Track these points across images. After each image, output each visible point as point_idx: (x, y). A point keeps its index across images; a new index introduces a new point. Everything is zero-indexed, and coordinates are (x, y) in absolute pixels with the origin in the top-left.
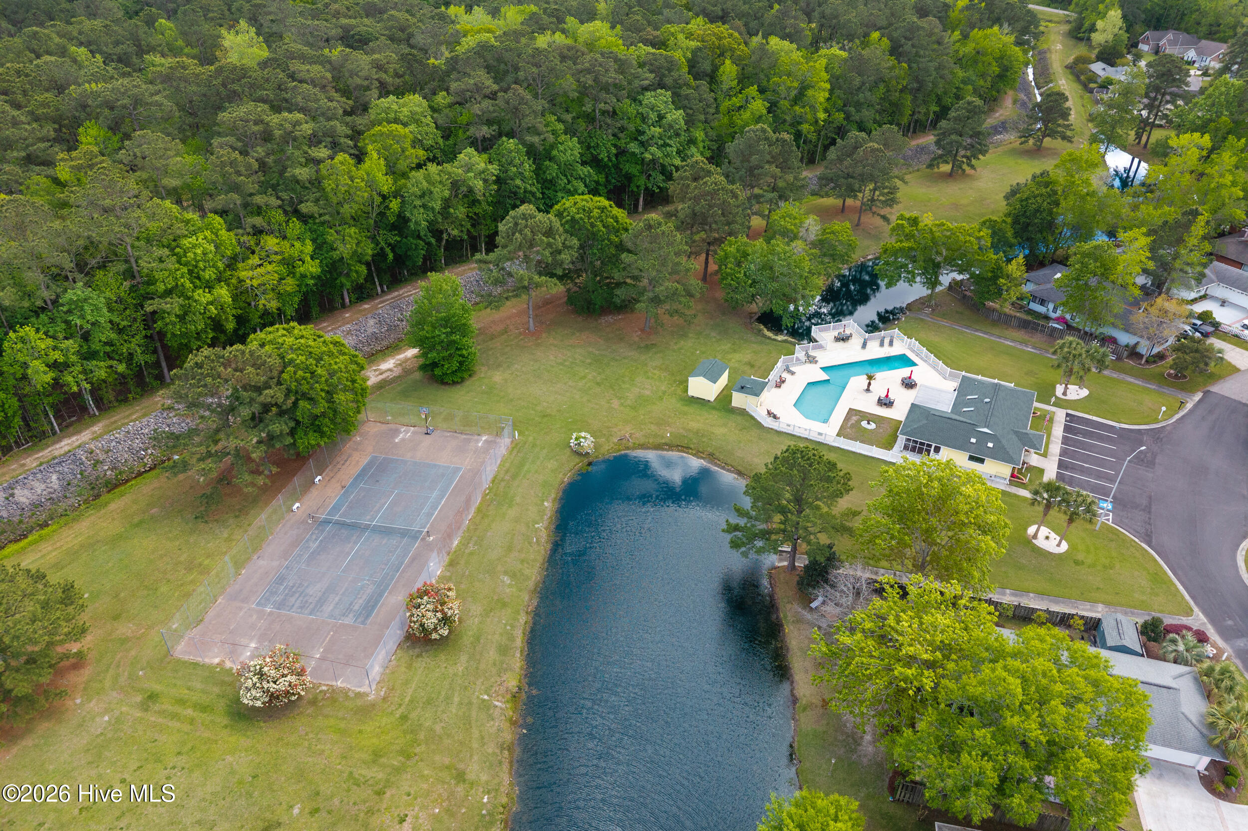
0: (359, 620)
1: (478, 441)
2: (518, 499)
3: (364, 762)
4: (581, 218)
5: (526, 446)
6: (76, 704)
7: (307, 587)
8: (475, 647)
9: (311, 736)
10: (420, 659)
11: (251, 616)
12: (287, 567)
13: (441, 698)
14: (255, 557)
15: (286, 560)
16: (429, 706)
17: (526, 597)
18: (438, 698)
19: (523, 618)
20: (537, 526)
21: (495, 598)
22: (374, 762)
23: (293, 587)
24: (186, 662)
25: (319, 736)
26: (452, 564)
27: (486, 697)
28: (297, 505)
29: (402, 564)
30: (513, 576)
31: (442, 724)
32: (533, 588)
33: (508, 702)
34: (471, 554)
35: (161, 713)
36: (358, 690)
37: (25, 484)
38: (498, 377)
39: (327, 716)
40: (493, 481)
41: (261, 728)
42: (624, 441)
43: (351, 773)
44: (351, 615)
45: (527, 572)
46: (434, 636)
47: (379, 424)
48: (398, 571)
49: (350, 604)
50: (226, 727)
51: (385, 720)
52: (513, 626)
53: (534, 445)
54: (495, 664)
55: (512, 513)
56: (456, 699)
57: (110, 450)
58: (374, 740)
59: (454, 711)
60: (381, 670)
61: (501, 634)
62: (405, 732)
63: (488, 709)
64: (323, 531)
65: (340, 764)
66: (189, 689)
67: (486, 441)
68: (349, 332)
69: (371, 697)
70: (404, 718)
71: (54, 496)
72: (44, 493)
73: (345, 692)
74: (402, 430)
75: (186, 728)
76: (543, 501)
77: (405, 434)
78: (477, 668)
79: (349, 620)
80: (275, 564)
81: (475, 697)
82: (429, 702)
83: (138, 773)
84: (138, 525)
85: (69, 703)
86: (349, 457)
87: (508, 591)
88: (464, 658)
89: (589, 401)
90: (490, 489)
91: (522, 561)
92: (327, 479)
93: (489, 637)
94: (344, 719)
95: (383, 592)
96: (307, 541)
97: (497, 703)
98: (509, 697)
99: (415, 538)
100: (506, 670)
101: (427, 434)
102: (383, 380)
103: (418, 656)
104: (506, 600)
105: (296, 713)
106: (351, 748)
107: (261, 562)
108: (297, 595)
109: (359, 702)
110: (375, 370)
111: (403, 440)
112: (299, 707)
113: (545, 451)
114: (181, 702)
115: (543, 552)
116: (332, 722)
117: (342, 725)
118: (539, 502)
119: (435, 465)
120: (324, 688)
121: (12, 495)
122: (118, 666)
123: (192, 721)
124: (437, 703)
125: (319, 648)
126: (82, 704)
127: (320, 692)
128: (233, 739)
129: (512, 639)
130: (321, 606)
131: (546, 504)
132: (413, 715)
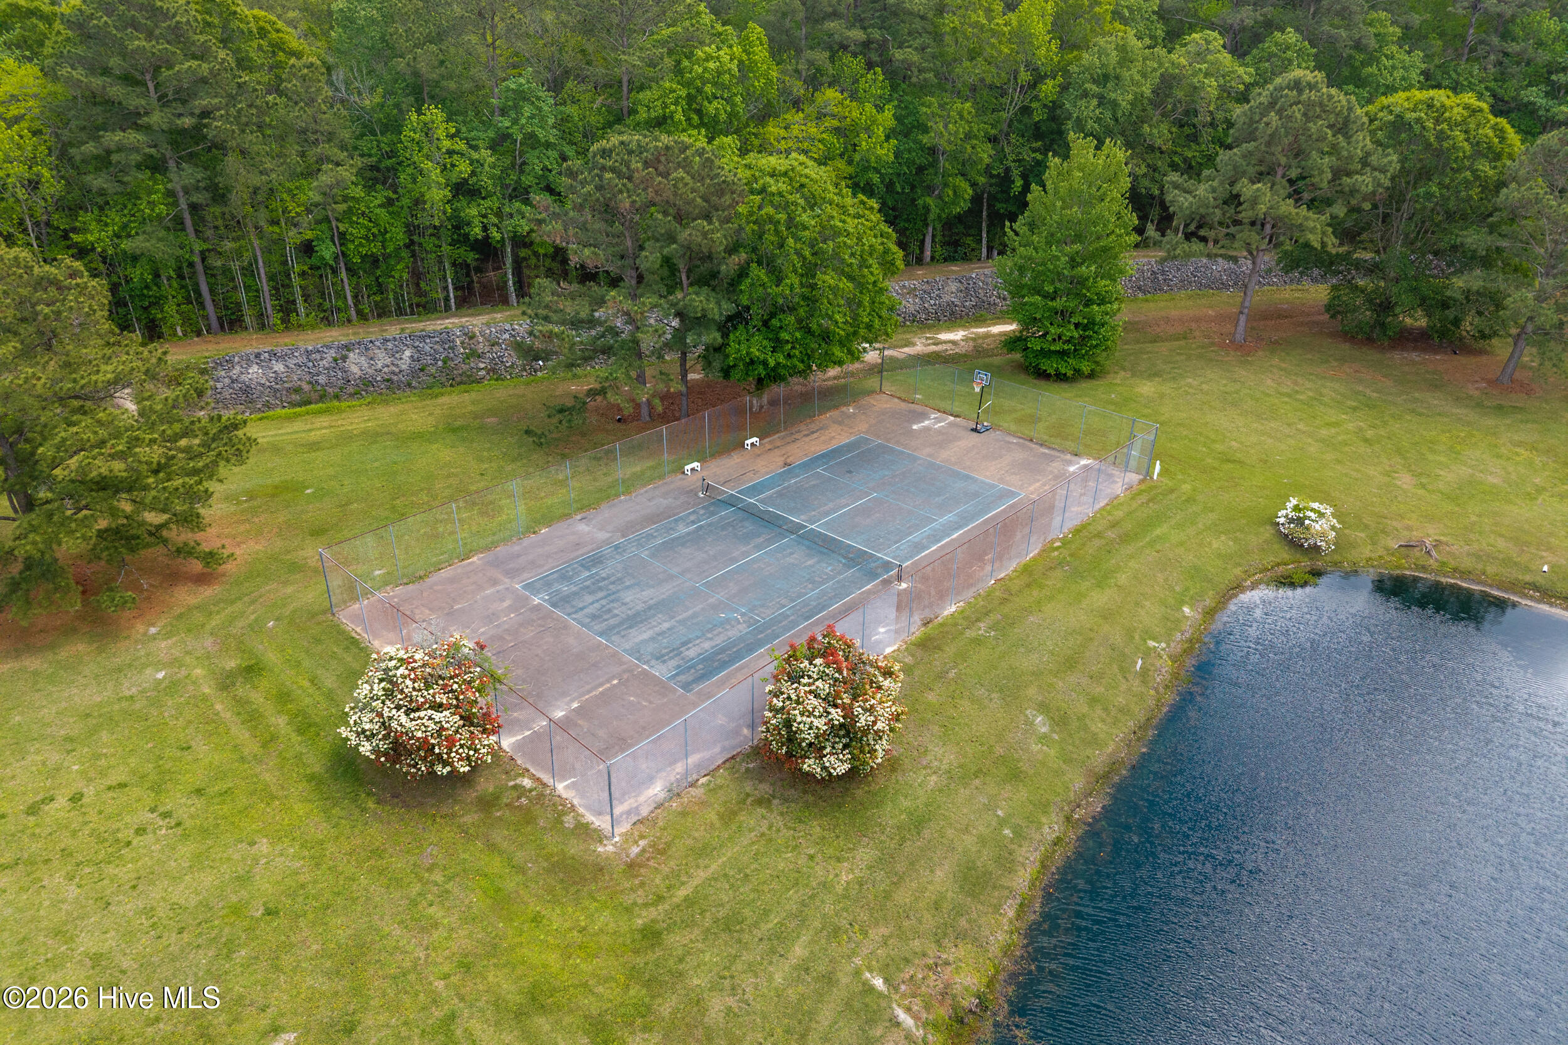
0: (682, 678)
1: (1070, 463)
2: (1123, 578)
3: (496, 1004)
4: (1418, 120)
5: (1173, 496)
6: (145, 634)
7: (628, 587)
8: (903, 840)
9: (438, 877)
10: (761, 811)
11: (502, 600)
12: (617, 547)
13: (766, 927)
14: (579, 517)
15: (623, 536)
16: (724, 936)
17: (1078, 783)
18: (756, 925)
19: (1051, 827)
20: (1152, 643)
21: (999, 750)
22: (520, 1015)
23: (604, 579)
24: (344, 632)
25: (449, 886)
26: (926, 645)
27: (878, 983)
28: (696, 465)
29: (823, 608)
30: (1060, 721)
31: (731, 1002)
32: (1100, 769)
33: (935, 1026)
34: (978, 642)
35: (241, 703)
36: (590, 817)
37: (367, 349)
38: (1146, 388)
39: (492, 847)
40: (1077, 531)
41: (364, 810)
42: (1416, 552)
43: (452, 1017)
44: (673, 663)
45: (1098, 727)
46: (809, 765)
47: (896, 400)
48: (809, 618)
49: (684, 644)
50: (311, 778)
51: (604, 919)
52: (1018, 833)
53: (1190, 500)
54: (937, 906)
55: (1100, 598)
56: (799, 951)
57: (498, 344)
58: (553, 959)
59: (778, 979)
60: (662, 795)
61: (982, 841)
62: (634, 974)
63: (871, 1022)
64: (713, 514)
65: (446, 977)
66: (312, 681)
67: (1085, 466)
68: (912, 291)
69: (607, 849)
70: (651, 936)
71: (395, 378)
72: (386, 369)
73: (561, 808)
74: (933, 416)
75: (252, 747)
76: (1182, 603)
77: (934, 422)
78: (887, 895)
79: (660, 671)
80: (602, 536)
81: (849, 968)
82: (730, 925)
83: (111, 794)
84: (454, 430)
85: (140, 627)
86: (821, 429)
87: (1035, 748)
88: (865, 854)
89: (1339, 462)
90: (1065, 542)
91: (1093, 701)
92: (768, 447)
93: (950, 832)
94: (522, 870)
95: (760, 644)
96: (676, 520)
97: (902, 1016)
98: (942, 1013)
99: (872, 575)
100: (961, 936)
101: (975, 430)
102: (935, 352)
103: (760, 802)
104: (1024, 766)
105: (445, 810)
106: (493, 949)
107: (583, 527)
108: (601, 594)
109: (574, 848)
110: (927, 338)
111: (927, 429)
112: (455, 802)
113: (1213, 516)
114: (283, 697)
115: (1151, 703)
116: (496, 865)
117: (510, 884)
118: (1171, 601)
119: (968, 477)
120: (527, 783)
121: (344, 358)
122: (253, 602)
123: (270, 741)
124: (746, 937)
125: (572, 701)
126: (154, 638)
127: (515, 787)
128: (300, 809)
129: (1007, 862)
130: (630, 627)
131: (1186, 610)
132: (676, 940)
